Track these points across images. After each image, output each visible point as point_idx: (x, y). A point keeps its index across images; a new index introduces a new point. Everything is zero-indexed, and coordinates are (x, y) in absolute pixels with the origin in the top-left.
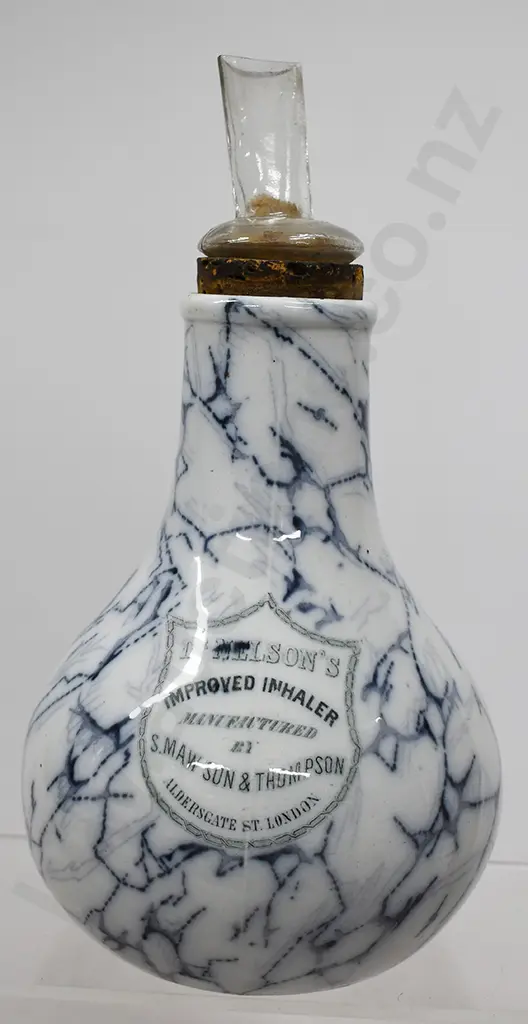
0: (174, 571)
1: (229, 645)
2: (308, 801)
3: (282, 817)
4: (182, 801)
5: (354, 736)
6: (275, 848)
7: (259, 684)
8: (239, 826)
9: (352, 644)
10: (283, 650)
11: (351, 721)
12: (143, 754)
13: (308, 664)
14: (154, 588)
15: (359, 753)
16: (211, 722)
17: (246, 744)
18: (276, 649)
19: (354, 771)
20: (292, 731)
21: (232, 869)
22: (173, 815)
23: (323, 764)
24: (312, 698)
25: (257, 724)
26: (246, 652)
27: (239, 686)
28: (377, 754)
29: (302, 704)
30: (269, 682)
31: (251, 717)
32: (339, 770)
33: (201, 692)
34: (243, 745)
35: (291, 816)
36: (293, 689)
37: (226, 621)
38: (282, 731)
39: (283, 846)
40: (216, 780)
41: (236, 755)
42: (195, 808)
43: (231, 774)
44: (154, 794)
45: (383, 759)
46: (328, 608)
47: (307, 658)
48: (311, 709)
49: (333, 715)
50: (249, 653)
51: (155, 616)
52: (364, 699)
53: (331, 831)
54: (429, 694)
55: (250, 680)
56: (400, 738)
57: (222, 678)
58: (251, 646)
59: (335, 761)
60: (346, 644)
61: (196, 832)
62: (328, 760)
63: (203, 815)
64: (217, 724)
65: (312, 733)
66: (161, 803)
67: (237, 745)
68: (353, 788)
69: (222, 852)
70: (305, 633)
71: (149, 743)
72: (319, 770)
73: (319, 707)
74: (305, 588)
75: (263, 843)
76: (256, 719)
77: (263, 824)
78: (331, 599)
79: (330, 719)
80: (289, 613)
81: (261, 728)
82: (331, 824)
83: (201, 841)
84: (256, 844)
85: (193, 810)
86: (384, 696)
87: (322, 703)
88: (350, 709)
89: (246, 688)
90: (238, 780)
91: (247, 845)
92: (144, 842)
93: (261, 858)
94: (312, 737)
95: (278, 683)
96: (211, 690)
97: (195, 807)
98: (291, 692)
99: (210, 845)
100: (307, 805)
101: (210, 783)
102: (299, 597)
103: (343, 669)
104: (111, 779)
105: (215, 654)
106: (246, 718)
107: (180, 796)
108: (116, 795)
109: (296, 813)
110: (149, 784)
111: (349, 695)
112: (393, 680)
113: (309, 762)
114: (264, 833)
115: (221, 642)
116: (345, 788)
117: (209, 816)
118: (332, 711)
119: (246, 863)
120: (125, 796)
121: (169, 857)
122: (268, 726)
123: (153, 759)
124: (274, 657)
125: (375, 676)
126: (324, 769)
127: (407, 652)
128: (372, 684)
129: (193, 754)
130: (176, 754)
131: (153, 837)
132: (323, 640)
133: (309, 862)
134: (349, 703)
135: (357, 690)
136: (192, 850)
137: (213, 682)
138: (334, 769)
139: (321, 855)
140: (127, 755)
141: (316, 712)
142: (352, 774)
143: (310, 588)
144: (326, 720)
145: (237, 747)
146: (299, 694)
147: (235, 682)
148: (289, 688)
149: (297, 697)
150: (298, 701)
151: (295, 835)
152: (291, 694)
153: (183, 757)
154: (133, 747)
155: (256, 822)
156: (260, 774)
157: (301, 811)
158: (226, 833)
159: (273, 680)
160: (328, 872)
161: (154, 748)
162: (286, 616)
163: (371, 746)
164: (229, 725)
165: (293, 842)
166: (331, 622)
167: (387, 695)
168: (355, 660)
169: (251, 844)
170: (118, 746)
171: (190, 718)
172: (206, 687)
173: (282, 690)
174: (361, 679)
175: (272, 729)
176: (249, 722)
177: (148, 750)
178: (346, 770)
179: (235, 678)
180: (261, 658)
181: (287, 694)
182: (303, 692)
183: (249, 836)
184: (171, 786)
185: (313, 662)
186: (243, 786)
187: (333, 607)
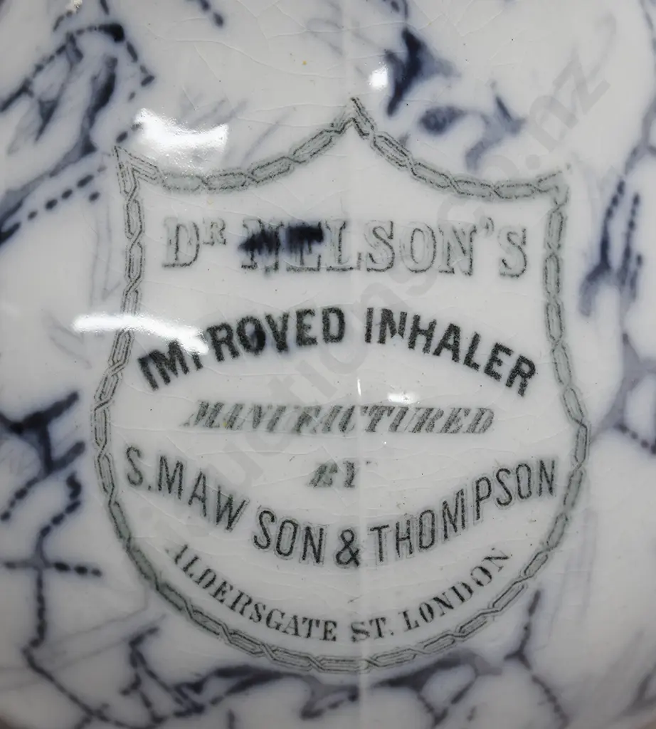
0: (116, 32)
1: (276, 234)
2: (487, 565)
3: (434, 605)
4: (213, 589)
5: (572, 405)
6: (422, 662)
7: (356, 325)
8: (343, 633)
9: (549, 183)
10: (401, 234)
11: (563, 374)
12: (109, 488)
13: (459, 261)
14: (72, 66)
15: (584, 440)
16: (257, 422)
17: (342, 469)
18: (383, 235)
19: (577, 480)
20: (440, 423)
21: (334, 706)
22: (196, 616)
23: (510, 482)
24: (476, 340)
25: (361, 421)
26: (317, 248)
27: (311, 334)
28: (622, 427)
29: (455, 357)
30: (377, 318)
31: (347, 406)
32: (545, 486)
33: (225, 350)
34: (335, 470)
35: (453, 599)
36: (432, 325)
37: (260, 174)
38: (418, 428)
39: (440, 656)
40: (285, 547)
41: (323, 494)
42: (242, 602)
43: (315, 533)
44: (147, 572)
45: (634, 436)
46: (489, 107)
47: (454, 244)
48: (476, 366)
49: (525, 368)
50: (324, 250)
51: (87, 148)
52: (587, 308)
53: (538, 611)
55: (334, 320)
57: (269, 318)
58: (326, 232)
59: (535, 470)
60: (536, 188)
61: (250, 646)
62: (523, 472)
63: (264, 616)
64: (272, 427)
65: (482, 420)
66: (167, 592)
67: (322, 470)
68: (577, 515)
69: (310, 680)
70: (447, 183)
71: (121, 467)
72: (505, 497)
73: (494, 359)
74: (433, 72)
75: (398, 656)
76: (357, 411)
77: (396, 623)
78: (493, 85)
79: (518, 380)
80: (404, 140)
81: (372, 428)
82: (537, 596)
83: (264, 662)
84: (382, 661)
85: (239, 607)
86: (627, 288)
87: (498, 348)
88: (558, 344)
89: (328, 338)
90: (332, 545)
91: (365, 664)
92: (137, 658)
93: (395, 683)
94: (485, 429)
95: (397, 318)
96: (247, 346)
97: (244, 600)
98: (429, 334)
99: (283, 669)
100: (485, 571)
101: (271, 554)
102: (423, 96)
103: (536, 251)
104: (45, 531)
105: (244, 257)
106: (336, 410)
107: (207, 579)
108: (62, 567)
109: (462, 592)
110: (132, 550)
111: (554, 311)
112: (641, 242)
113: (483, 485)
114: (398, 639)
115: (255, 228)
116: (562, 519)
117: (276, 618)
118: (522, 360)
119: (364, 696)
120: (81, 570)
121: (197, 687)
122: (386, 422)
123: (137, 503)
124: (382, 256)
125: (605, 245)
126: (514, 491)
128: (601, 269)
129: (225, 495)
130: (187, 493)
131: (155, 651)
132: (486, 191)
133: (494, 672)
134: (555, 330)
135: (570, 296)
136: (245, 678)
137: (249, 329)
138: (535, 488)
139: (519, 655)
140: (75, 487)
141: (489, 371)
142: (573, 487)
143: (446, 70)
144: (510, 383)
145: (323, 476)
146: (446, 337)
147: (301, 327)
148: (424, 325)
149: (444, 344)
150: (446, 354)
151: (464, 632)
152: (429, 339)
153: (203, 500)
154: (85, 469)
155: (378, 622)
156: (379, 529)
157: (473, 586)
158: (315, 647)
159: (387, 314)
160: (536, 680)
161: (137, 478)
162: (397, 150)
163: (610, 414)
164: (298, 429)
165: (461, 645)
166: (498, 141)
167: (633, 284)
168: (558, 222)
169: (372, 663)
170: (50, 465)
171: (208, 414)
172: (236, 340)
173: (408, 332)
174: (577, 261)
175: (395, 427)
176: (343, 419)
177: (122, 483)
178: (560, 482)
179: (301, 315)
180: (353, 262)
181: (421, 340)
182: (454, 330)
183: (367, 648)
184: (185, 558)
185: (468, 252)
186: (346, 556)
187: (500, 105)
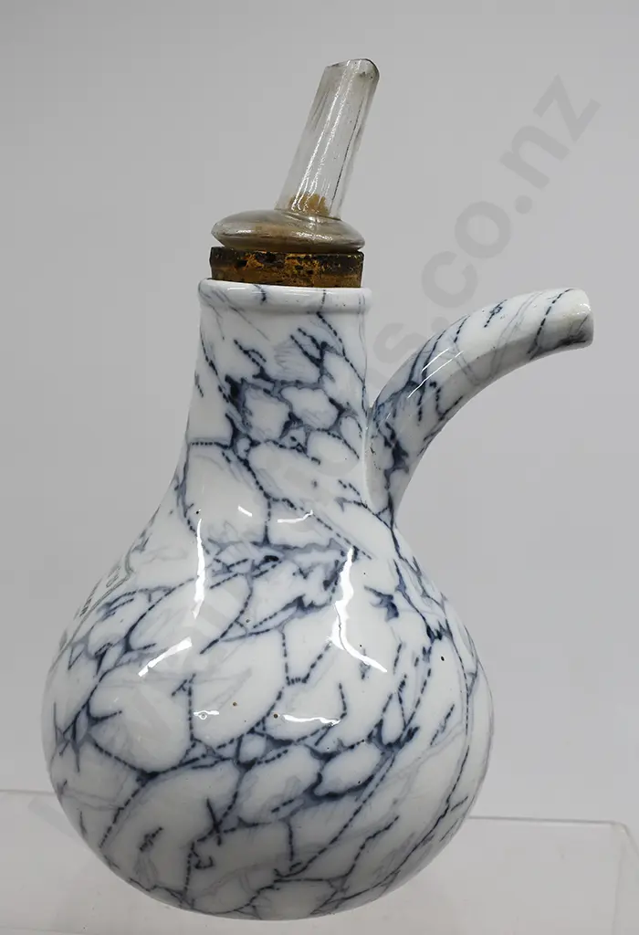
9: (130, 572)
54: (127, 637)
56: (85, 651)
112: (119, 611)
125: (117, 600)
127: (150, 600)
128: (110, 604)
135: (103, 602)
167: (107, 617)
168: (121, 583)
